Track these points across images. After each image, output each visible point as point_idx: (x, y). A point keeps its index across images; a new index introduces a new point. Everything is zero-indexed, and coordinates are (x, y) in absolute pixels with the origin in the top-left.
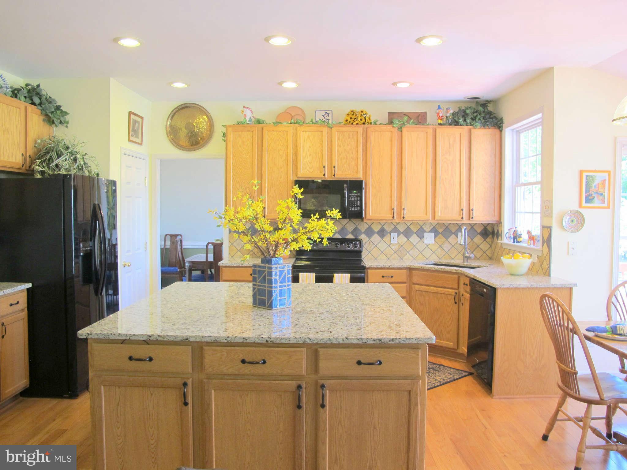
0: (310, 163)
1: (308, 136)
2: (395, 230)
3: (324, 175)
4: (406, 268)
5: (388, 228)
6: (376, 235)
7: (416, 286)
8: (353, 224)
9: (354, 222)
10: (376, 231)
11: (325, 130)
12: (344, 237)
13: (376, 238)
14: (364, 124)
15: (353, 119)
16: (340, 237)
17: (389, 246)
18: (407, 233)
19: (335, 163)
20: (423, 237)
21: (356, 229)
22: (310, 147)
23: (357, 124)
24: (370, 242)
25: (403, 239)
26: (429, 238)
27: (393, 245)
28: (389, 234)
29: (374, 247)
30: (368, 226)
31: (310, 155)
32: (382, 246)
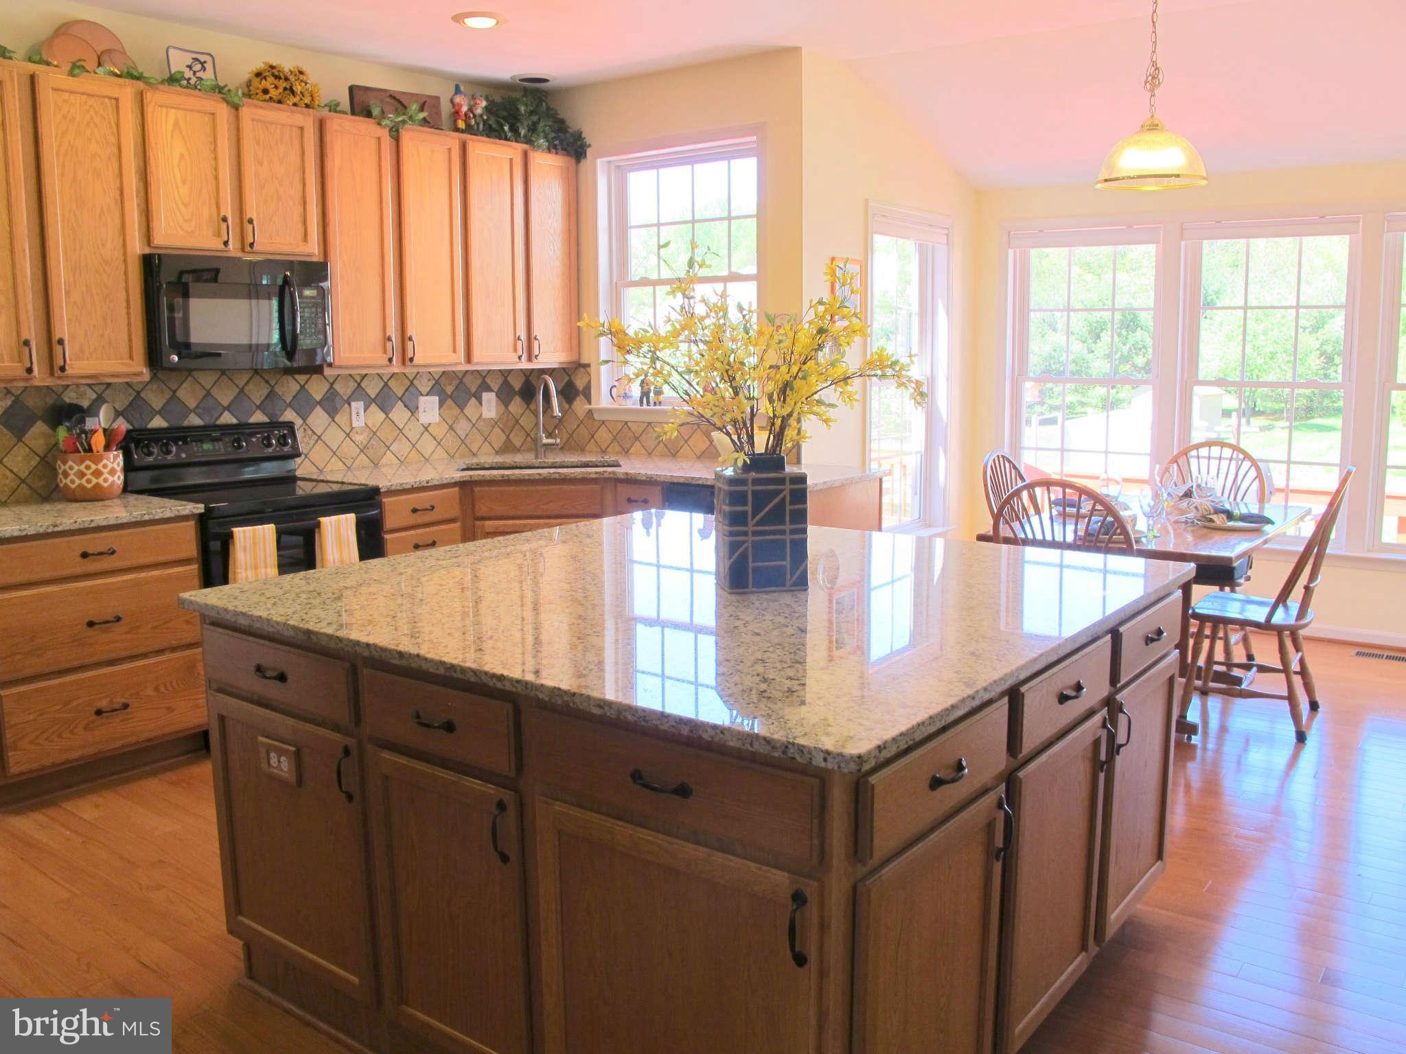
0: (186, 205)
1: (176, 124)
2: (358, 391)
3: (226, 243)
4: (455, 484)
5: (343, 389)
6: (319, 411)
7: (488, 523)
8: (263, 383)
9: (266, 377)
10: (318, 398)
11: (223, 111)
12: (243, 420)
13: (319, 418)
14: (307, 106)
15: (281, 90)
16: (234, 421)
17: (348, 435)
18: (384, 401)
19: (251, 212)
20: (417, 408)
21: (271, 395)
22: (182, 156)
23: (295, 105)
24: (305, 430)
25: (377, 416)
26: (429, 409)
27: (357, 433)
28: (346, 405)
29: (317, 441)
30: (298, 387)
31: (184, 182)
32: (334, 436)
